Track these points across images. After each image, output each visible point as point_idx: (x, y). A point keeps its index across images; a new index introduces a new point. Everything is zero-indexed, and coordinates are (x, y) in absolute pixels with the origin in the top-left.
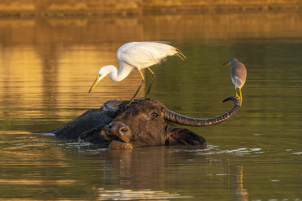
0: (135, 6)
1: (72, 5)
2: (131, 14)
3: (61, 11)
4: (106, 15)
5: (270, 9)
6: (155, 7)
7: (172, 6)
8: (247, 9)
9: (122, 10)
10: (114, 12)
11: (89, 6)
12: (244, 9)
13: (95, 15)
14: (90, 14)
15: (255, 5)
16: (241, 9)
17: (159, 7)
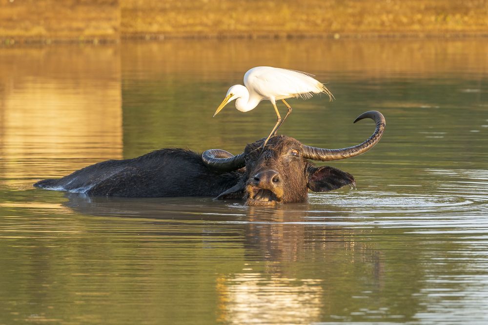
0: (110, 31)
1: (26, 29)
2: (104, 42)
3: (12, 37)
4: (72, 42)
5: (290, 37)
6: (136, 33)
7: (159, 33)
8: (259, 37)
9: (94, 36)
10: (82, 38)
11: (49, 29)
12: (255, 36)
13: (57, 43)
14: (49, 41)
15: (270, 32)
16: (250, 37)
17: (142, 32)
